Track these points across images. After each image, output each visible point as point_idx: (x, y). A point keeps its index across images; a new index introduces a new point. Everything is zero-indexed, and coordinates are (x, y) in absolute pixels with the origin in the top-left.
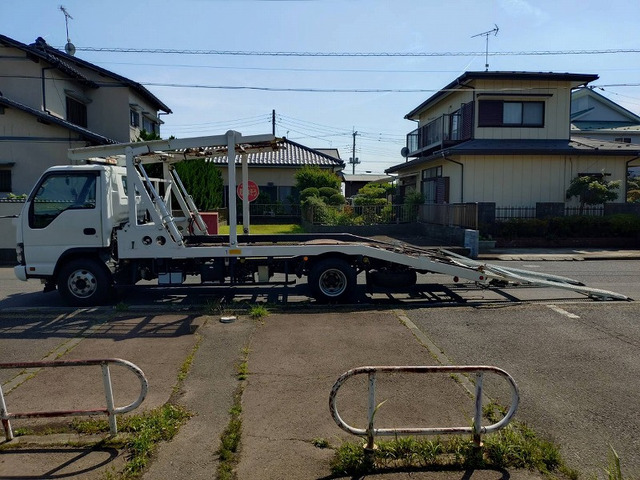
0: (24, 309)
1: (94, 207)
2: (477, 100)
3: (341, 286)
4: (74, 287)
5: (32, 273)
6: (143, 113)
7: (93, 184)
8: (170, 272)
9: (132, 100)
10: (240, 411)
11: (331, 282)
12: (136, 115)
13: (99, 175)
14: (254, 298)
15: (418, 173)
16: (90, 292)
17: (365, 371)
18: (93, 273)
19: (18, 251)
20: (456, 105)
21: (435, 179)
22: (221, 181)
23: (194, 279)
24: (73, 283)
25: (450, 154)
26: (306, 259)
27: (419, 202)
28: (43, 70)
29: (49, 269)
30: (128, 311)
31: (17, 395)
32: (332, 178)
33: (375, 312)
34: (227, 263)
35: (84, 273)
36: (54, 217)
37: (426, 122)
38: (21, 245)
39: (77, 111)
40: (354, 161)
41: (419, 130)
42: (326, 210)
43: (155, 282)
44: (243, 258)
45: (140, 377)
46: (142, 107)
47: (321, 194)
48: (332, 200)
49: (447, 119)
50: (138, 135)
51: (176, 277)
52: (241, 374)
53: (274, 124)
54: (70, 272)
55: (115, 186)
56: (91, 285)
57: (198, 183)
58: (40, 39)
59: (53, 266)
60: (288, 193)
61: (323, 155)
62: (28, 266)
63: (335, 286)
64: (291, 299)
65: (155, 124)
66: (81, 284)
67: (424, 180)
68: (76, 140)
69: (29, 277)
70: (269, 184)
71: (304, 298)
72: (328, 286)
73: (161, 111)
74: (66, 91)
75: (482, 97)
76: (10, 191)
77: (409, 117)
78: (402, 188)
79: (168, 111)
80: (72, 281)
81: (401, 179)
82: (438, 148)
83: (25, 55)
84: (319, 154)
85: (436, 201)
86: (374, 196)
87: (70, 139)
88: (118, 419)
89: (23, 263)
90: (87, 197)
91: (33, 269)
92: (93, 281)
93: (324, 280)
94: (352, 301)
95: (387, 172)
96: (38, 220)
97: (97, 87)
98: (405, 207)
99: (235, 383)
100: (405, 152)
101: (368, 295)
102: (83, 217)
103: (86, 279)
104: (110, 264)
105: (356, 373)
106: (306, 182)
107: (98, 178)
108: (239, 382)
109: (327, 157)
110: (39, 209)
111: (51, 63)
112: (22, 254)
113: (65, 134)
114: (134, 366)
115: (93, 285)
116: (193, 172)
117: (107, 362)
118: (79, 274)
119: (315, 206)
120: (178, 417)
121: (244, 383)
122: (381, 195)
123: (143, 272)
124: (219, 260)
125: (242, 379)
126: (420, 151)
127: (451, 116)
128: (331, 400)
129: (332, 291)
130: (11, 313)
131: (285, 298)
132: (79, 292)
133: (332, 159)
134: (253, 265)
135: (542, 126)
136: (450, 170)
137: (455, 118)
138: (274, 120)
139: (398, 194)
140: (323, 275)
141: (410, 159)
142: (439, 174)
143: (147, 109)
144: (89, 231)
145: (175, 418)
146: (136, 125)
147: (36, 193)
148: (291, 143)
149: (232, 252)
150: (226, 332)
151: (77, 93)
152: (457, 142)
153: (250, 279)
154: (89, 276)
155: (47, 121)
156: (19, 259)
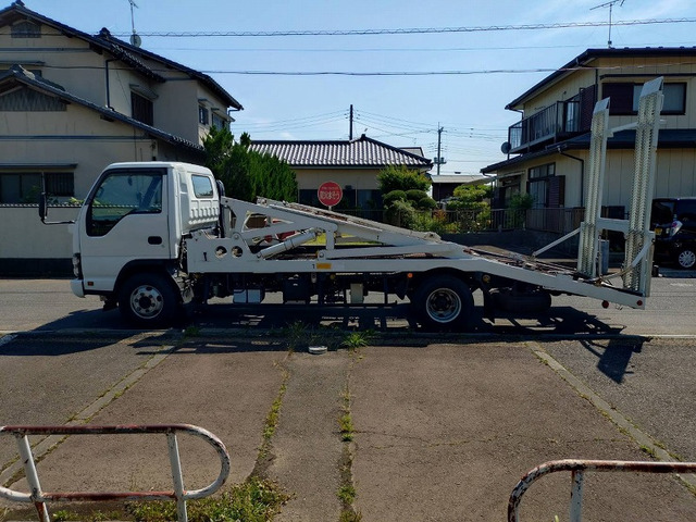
0: (81, 331)
1: (160, 212)
2: (600, 83)
3: (453, 309)
4: (137, 305)
5: (91, 288)
6: (212, 109)
7: (159, 185)
8: (247, 288)
9: (201, 94)
10: (353, 495)
11: (441, 304)
12: (205, 112)
13: (166, 173)
14: (346, 322)
15: (524, 172)
16: (156, 312)
17: (567, 467)
18: (159, 289)
19: (75, 262)
20: (573, 90)
21: (547, 179)
22: (296, 184)
23: (275, 298)
24: (136, 301)
25: (568, 149)
26: (410, 276)
27: (526, 205)
28: (107, 62)
29: (109, 284)
30: (198, 336)
31: (62, 452)
32: (420, 179)
33: (501, 344)
34: (314, 280)
35: (149, 289)
36: (115, 223)
37: (532, 112)
38: (78, 256)
39: (143, 107)
40: (440, 161)
41: (524, 121)
42: (414, 216)
43: (229, 300)
44: (334, 273)
45: (220, 451)
46: (212, 103)
47: (409, 197)
48: (421, 204)
49: (561, 106)
50: (208, 132)
51: (253, 296)
52: (344, 431)
53: (351, 121)
54: (133, 288)
55: (184, 186)
56: (157, 304)
57: (273, 186)
58: (104, 29)
59: (114, 280)
60: (368, 197)
61: (407, 154)
62: (86, 280)
63: (445, 309)
64: (391, 324)
65: (226, 121)
66: (145, 302)
67: (531, 180)
68: (140, 138)
69: (86, 292)
70: (347, 187)
71: (404, 323)
72: (437, 309)
73: (231, 108)
74: (131, 86)
75: (606, 80)
76: (72, 194)
77: (511, 107)
78: (502, 191)
79: (239, 107)
80: (135, 298)
81: (501, 180)
82: (550, 141)
83: (88, 47)
84: (403, 153)
85: (547, 205)
86: (472, 200)
87: (135, 138)
88: (189, 505)
89: (81, 277)
90: (153, 200)
91: (91, 284)
92: (159, 298)
93: (431, 302)
94: (470, 329)
95: (484, 171)
96: (97, 227)
97: (163, 80)
98: (508, 212)
99: (340, 446)
100: (507, 148)
101: (487, 320)
102: (147, 224)
103: (151, 296)
104: (178, 277)
105: (552, 469)
106: (391, 183)
107: (164, 177)
108: (342, 445)
109: (412, 156)
110: (98, 214)
111: (114, 54)
112: (79, 266)
113: (129, 132)
114: (212, 436)
115: (158, 304)
116: (267, 173)
117: (174, 429)
118: (143, 291)
119: (403, 212)
120: (269, 501)
121: (351, 446)
122: (479, 199)
123: (215, 288)
124: (305, 276)
125: (347, 440)
126: (526, 146)
127: (566, 104)
128: (511, 510)
129: (441, 315)
130: (67, 336)
131: (383, 323)
132: (143, 311)
133: (417, 158)
134: (345, 281)
135: (682, 112)
136: (565, 168)
137: (571, 106)
138: (351, 116)
139: (497, 197)
140: (432, 296)
141: (512, 156)
142: (551, 172)
143: (217, 105)
144: (155, 240)
145: (266, 503)
146: (205, 123)
147: (94, 195)
148: (372, 141)
149: (319, 266)
150: (317, 367)
151: (142, 88)
152: (573, 134)
153: (340, 299)
154: (154, 293)
155: (110, 117)
156: (76, 271)
